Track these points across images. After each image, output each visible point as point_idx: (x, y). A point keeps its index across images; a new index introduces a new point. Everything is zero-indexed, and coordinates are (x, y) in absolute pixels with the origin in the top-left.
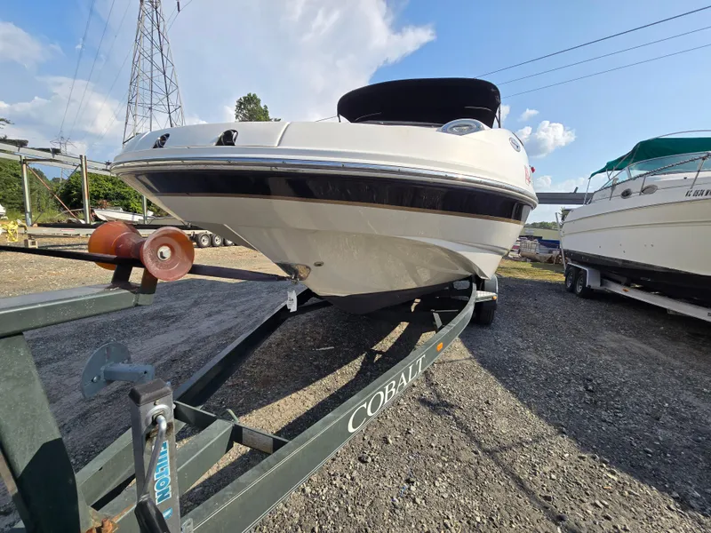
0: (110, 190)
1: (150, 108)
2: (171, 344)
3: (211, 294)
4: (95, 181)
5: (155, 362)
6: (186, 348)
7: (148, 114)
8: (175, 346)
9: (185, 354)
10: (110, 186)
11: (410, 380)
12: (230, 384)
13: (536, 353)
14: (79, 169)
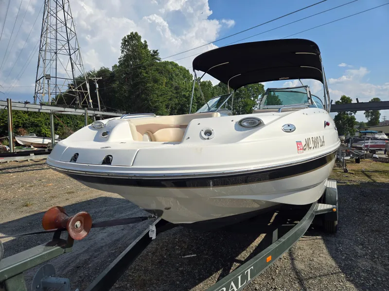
0: (26, 120)
1: (56, 53)
2: (76, 253)
3: (104, 209)
4: (16, 114)
5: (65, 268)
6: (86, 257)
7: (54, 57)
8: (79, 255)
9: (86, 262)
10: (27, 116)
11: (240, 286)
12: (117, 286)
13: (372, 260)
14: (6, 108)
